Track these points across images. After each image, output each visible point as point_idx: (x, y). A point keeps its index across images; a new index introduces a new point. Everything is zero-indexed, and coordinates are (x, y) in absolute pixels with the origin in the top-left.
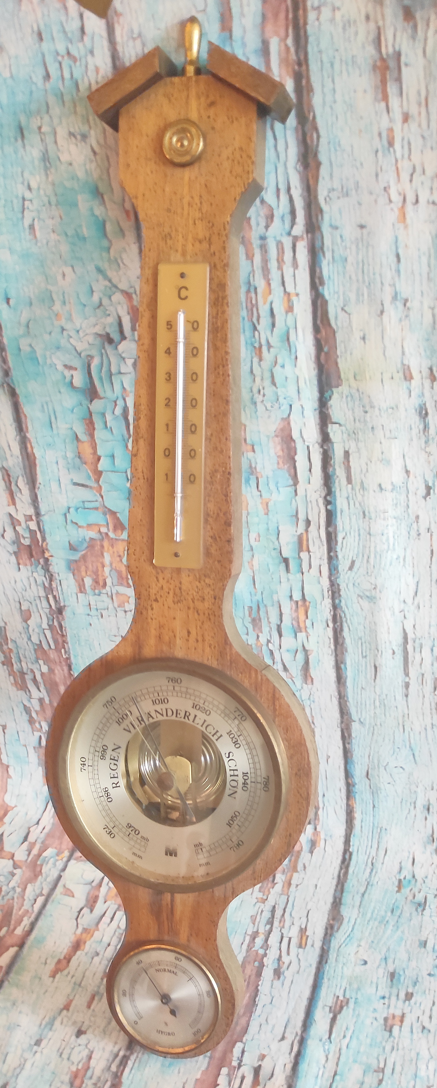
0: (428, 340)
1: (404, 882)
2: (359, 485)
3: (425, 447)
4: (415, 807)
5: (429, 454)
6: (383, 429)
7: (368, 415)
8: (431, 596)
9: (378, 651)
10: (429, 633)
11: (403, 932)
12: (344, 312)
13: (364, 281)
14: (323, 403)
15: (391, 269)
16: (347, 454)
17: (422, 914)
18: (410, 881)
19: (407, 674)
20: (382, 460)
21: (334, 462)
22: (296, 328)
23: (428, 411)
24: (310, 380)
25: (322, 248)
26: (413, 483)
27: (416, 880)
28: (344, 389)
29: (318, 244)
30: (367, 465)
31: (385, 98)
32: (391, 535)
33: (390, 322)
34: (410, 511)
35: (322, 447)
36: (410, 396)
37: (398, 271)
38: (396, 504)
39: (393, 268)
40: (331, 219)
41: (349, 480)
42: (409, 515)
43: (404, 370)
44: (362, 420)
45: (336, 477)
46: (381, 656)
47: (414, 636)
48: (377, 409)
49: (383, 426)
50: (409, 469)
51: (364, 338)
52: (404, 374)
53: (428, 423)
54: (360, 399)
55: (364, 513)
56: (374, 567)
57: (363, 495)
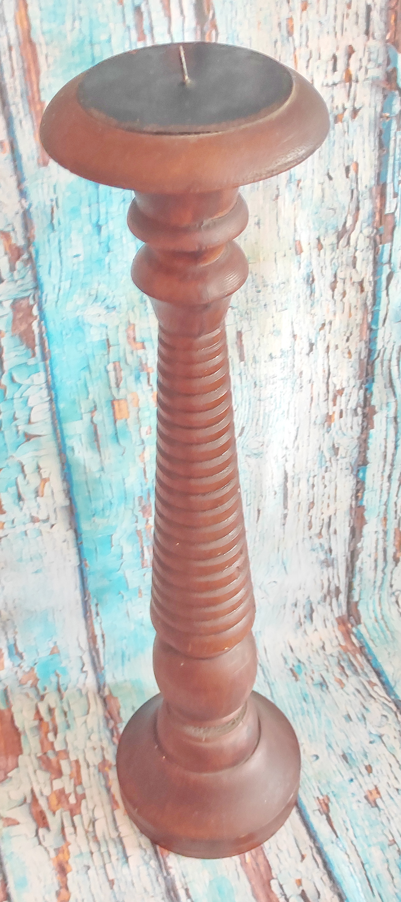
0: (316, 213)
1: (296, 670)
2: (251, 359)
3: (311, 310)
4: (285, 608)
5: (313, 315)
6: (275, 304)
7: (261, 294)
8: (309, 436)
9: (262, 497)
10: (306, 467)
11: (325, 715)
16: (239, 334)
17: (329, 692)
18: (299, 667)
19: (286, 507)
20: (274, 331)
23: (316, 277)
26: (299, 345)
27: (303, 664)
30: (259, 339)
32: (278, 395)
33: (284, 204)
34: (295, 369)
36: (300, 268)
38: (284, 367)
41: (242, 358)
42: (294, 374)
43: (296, 245)
44: (255, 300)
46: (265, 500)
47: (293, 474)
48: (269, 287)
49: (275, 301)
50: (295, 333)
51: (258, 224)
52: (296, 250)
53: (314, 288)
54: (253, 281)
55: (255, 383)
56: (262, 427)
57: (255, 368)
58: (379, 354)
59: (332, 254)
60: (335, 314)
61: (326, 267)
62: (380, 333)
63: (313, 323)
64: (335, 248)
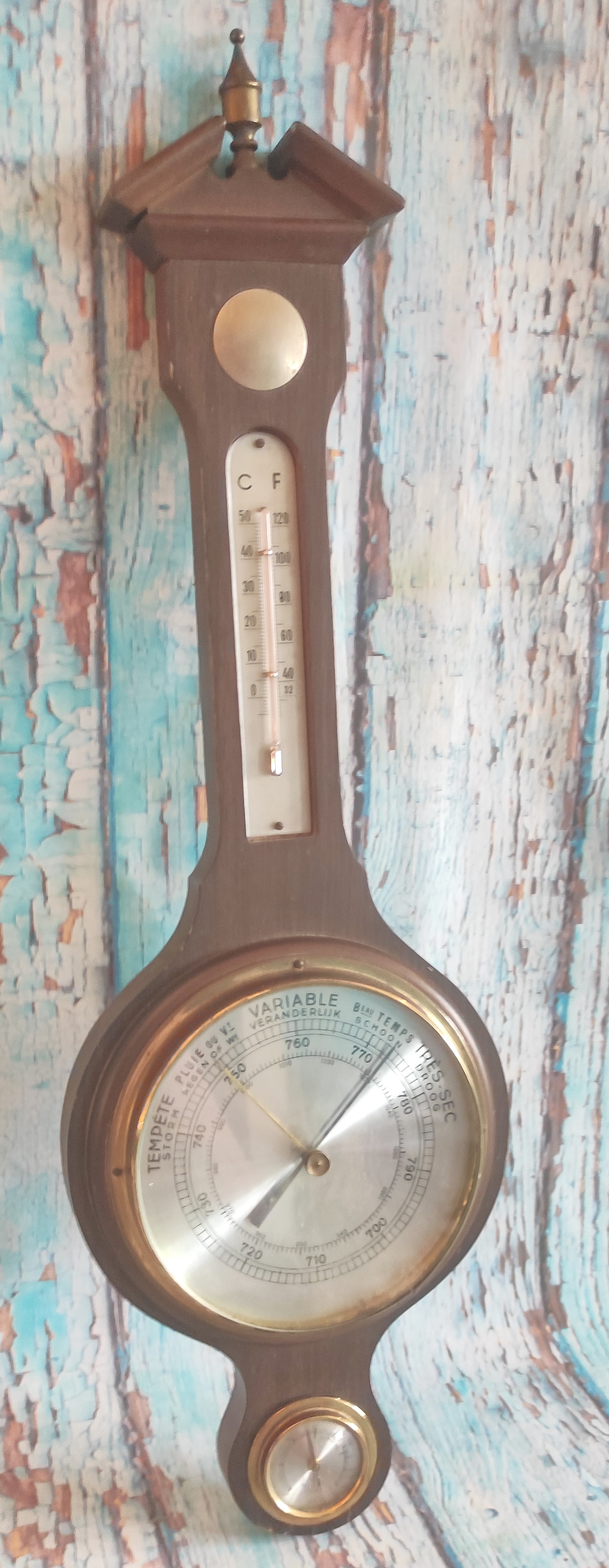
0: (512, 529)
1: (457, 1387)
2: (407, 747)
3: (497, 688)
5: (500, 698)
6: (446, 661)
7: (427, 640)
8: (485, 918)
10: (479, 975)
11: (510, 1453)
12: (404, 483)
13: (437, 438)
14: (360, 624)
15: (475, 422)
16: (391, 702)
17: (515, 1422)
18: (463, 1384)
20: (440, 710)
21: (371, 717)
23: (506, 634)
24: (346, 587)
25: (383, 384)
26: (476, 743)
27: (470, 1379)
28: (394, 600)
29: (377, 378)
30: (419, 717)
31: (488, 176)
32: (442, 826)
33: (468, 501)
34: (469, 786)
35: (354, 692)
36: (484, 611)
37: (484, 426)
38: (454, 776)
39: (479, 422)
40: (398, 343)
41: (392, 743)
42: (467, 794)
43: (480, 571)
44: (417, 647)
45: (372, 739)
48: (439, 631)
49: (447, 656)
50: (472, 722)
51: (431, 523)
52: (480, 579)
53: (503, 653)
54: (416, 617)
55: (409, 793)
56: (416, 878)
57: (410, 766)
58: (594, 788)
59: (531, 600)
60: (531, 705)
61: (521, 621)
62: (597, 751)
63: (499, 711)
64: (537, 592)
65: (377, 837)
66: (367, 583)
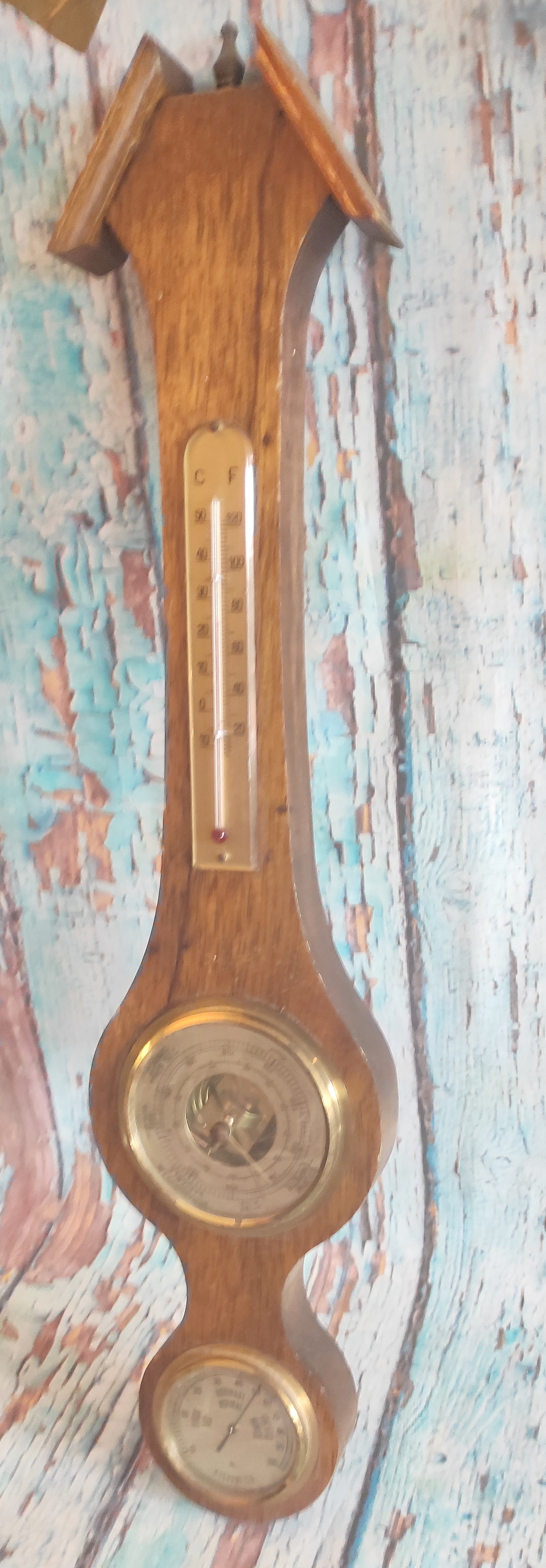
1: (508, 1334)
2: (445, 734)
3: (544, 679)
4: (526, 1220)
6: (481, 652)
7: (460, 630)
9: (472, 982)
11: (503, 1412)
12: (425, 478)
13: (454, 432)
14: (394, 614)
15: (494, 412)
16: (428, 689)
17: (533, 1384)
18: (515, 1333)
19: (515, 1019)
20: (480, 697)
21: (409, 700)
22: (355, 501)
24: (375, 579)
25: (394, 382)
26: (525, 732)
27: (525, 1332)
28: (424, 591)
29: (388, 378)
30: (457, 704)
31: (488, 159)
32: (492, 809)
33: (493, 491)
34: (521, 773)
35: (392, 677)
36: (523, 602)
37: (506, 417)
38: (501, 763)
39: (498, 413)
40: (406, 340)
41: (431, 727)
42: (518, 780)
43: (513, 563)
44: (450, 638)
45: (411, 723)
46: (477, 990)
47: (525, 962)
48: (472, 622)
49: (482, 647)
50: (519, 712)
51: (454, 516)
52: (514, 571)
54: (448, 607)
55: (453, 776)
56: (467, 856)
57: (452, 751)
65: (423, 814)
66: (395, 574)
